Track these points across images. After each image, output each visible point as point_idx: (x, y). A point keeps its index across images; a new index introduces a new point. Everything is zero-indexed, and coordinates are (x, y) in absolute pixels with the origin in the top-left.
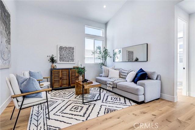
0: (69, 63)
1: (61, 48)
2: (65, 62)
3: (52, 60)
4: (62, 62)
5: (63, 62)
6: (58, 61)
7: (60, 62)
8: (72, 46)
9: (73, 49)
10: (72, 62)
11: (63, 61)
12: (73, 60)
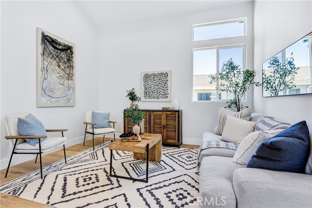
0: (159, 100)
1: (147, 77)
2: (153, 100)
3: (132, 97)
4: (148, 100)
5: (150, 100)
6: (143, 99)
7: (145, 100)
8: (164, 70)
9: (166, 75)
10: (164, 100)
11: (150, 97)
12: (165, 95)
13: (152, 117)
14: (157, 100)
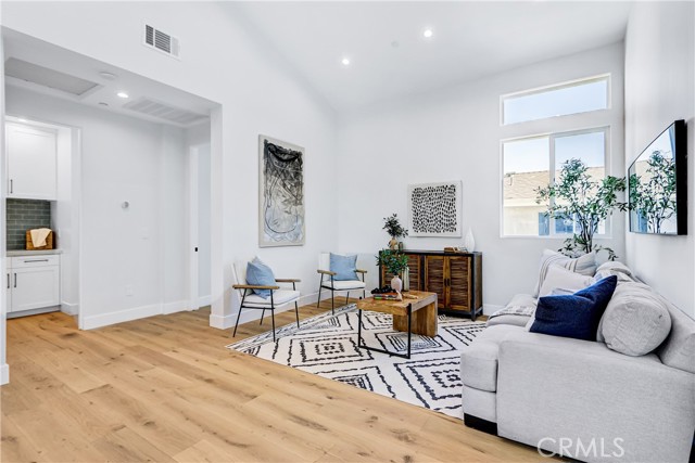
0: (439, 235)
1: (418, 194)
2: (428, 234)
3: (394, 228)
4: (420, 234)
5: (423, 234)
6: (411, 232)
7: (416, 234)
8: (448, 181)
9: (452, 189)
10: (448, 234)
11: (423, 229)
12: (451, 226)
13: (426, 265)
14: (435, 234)
